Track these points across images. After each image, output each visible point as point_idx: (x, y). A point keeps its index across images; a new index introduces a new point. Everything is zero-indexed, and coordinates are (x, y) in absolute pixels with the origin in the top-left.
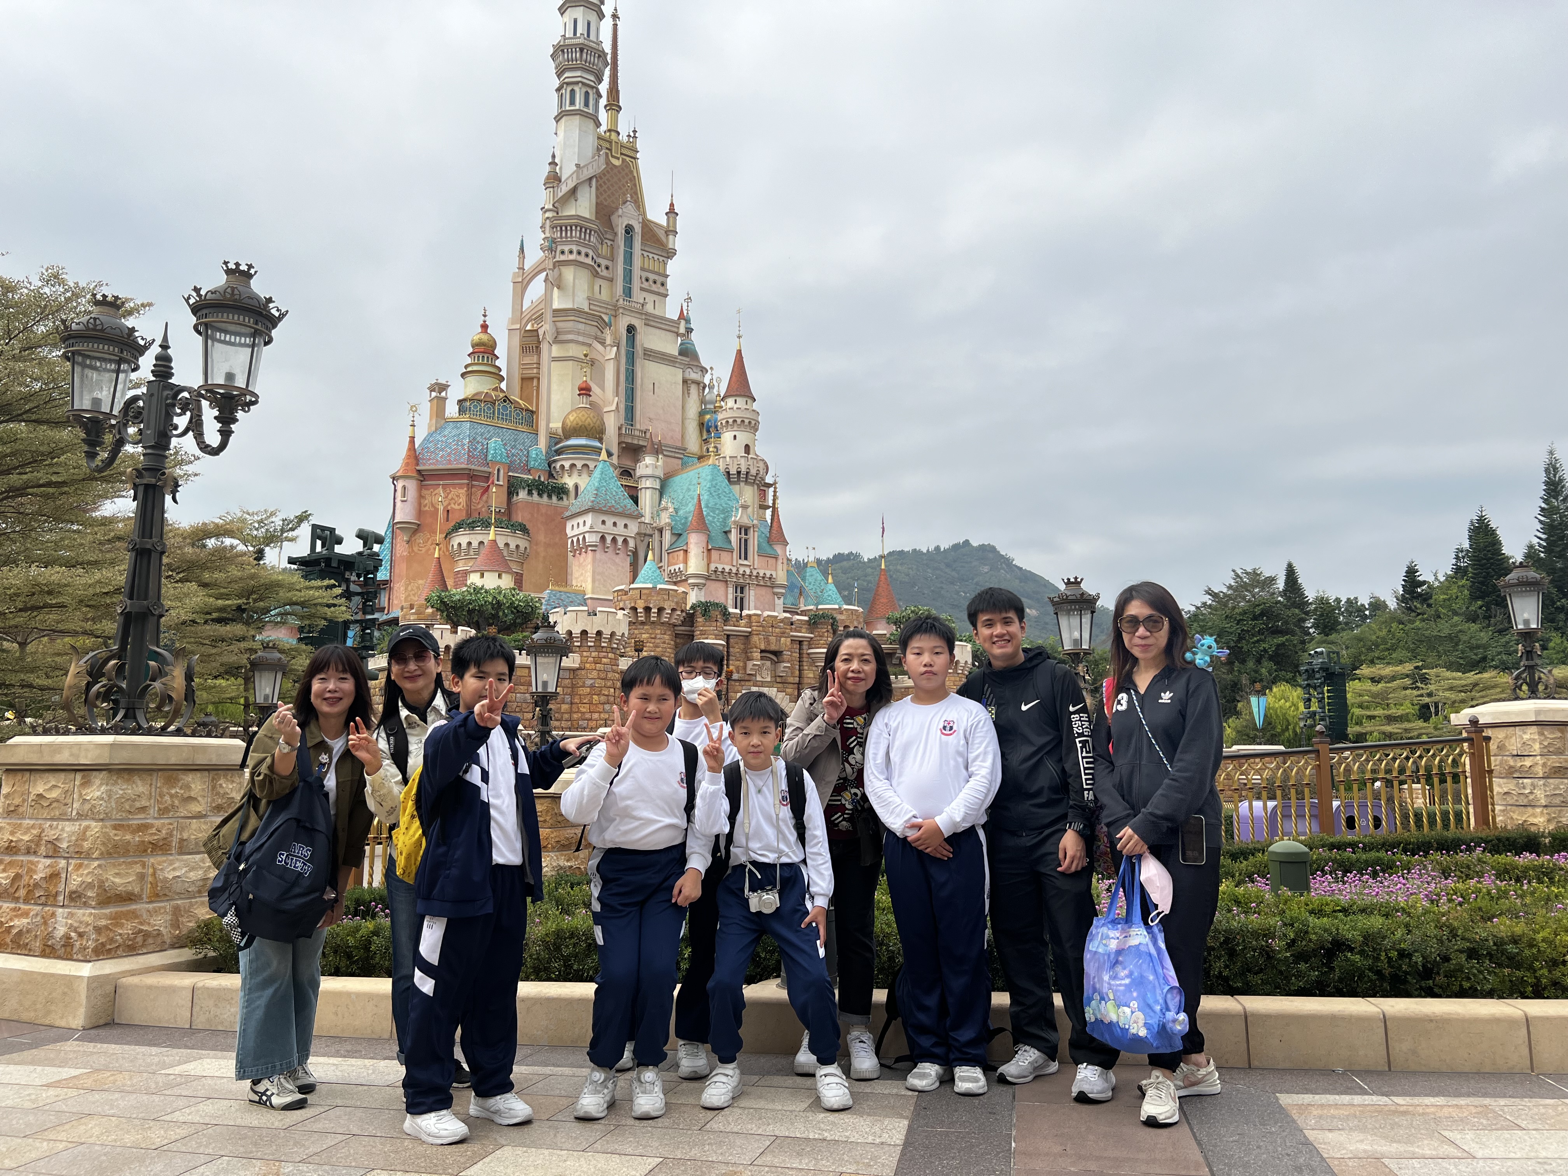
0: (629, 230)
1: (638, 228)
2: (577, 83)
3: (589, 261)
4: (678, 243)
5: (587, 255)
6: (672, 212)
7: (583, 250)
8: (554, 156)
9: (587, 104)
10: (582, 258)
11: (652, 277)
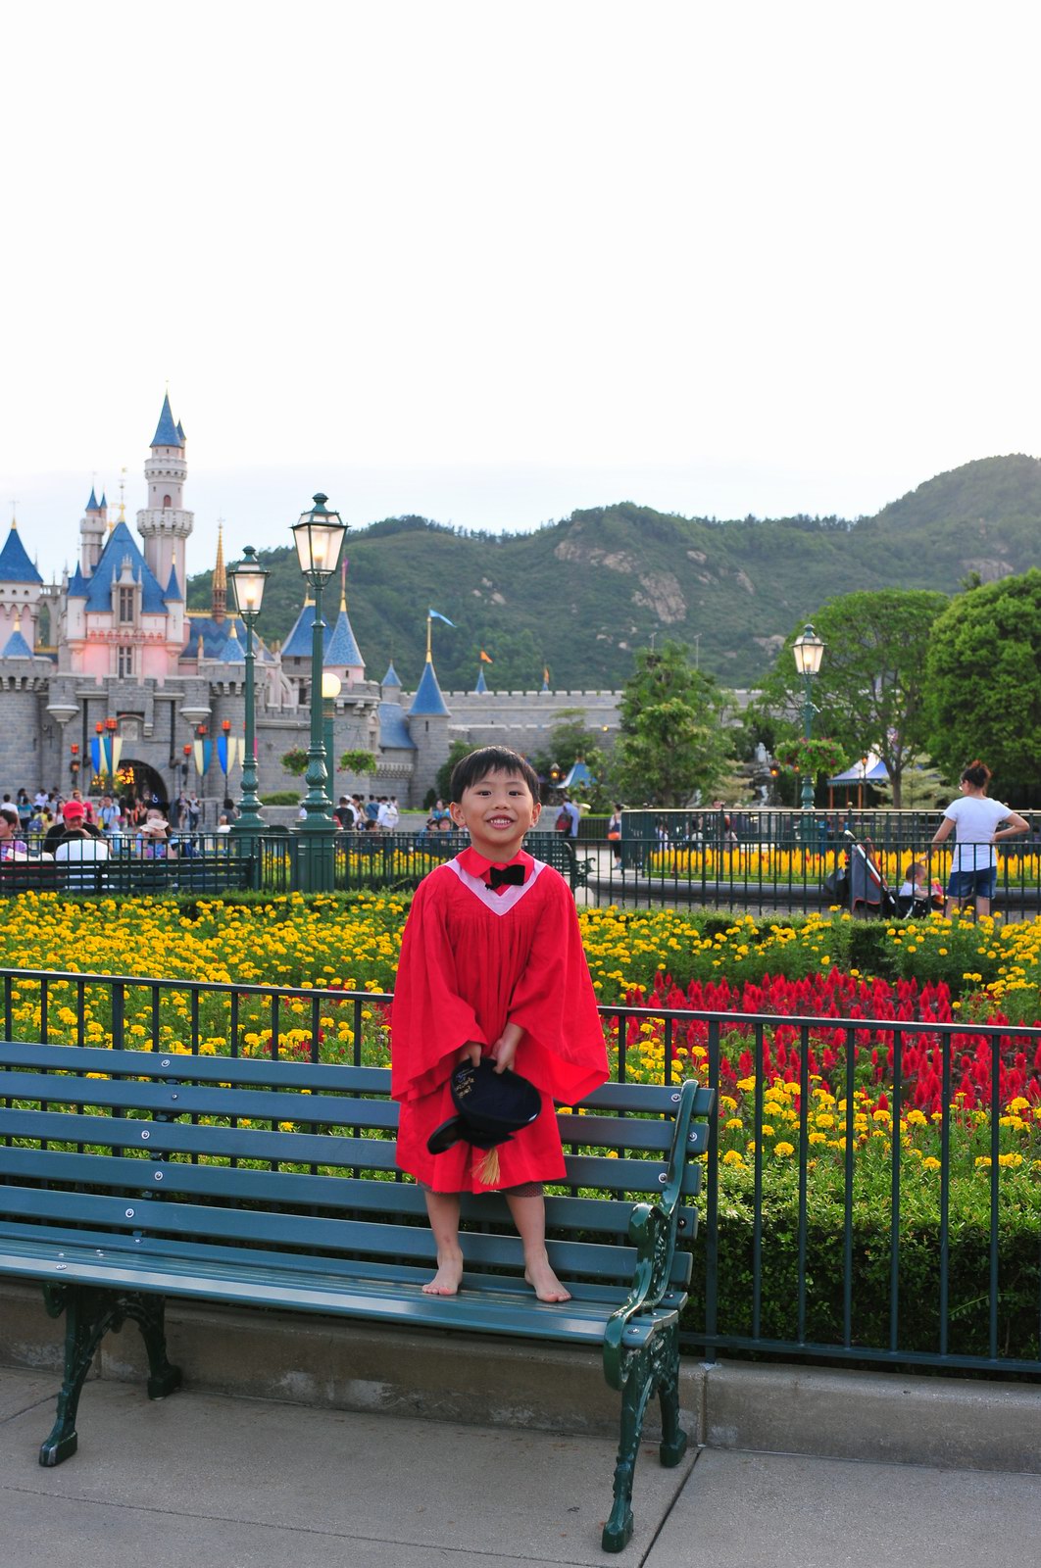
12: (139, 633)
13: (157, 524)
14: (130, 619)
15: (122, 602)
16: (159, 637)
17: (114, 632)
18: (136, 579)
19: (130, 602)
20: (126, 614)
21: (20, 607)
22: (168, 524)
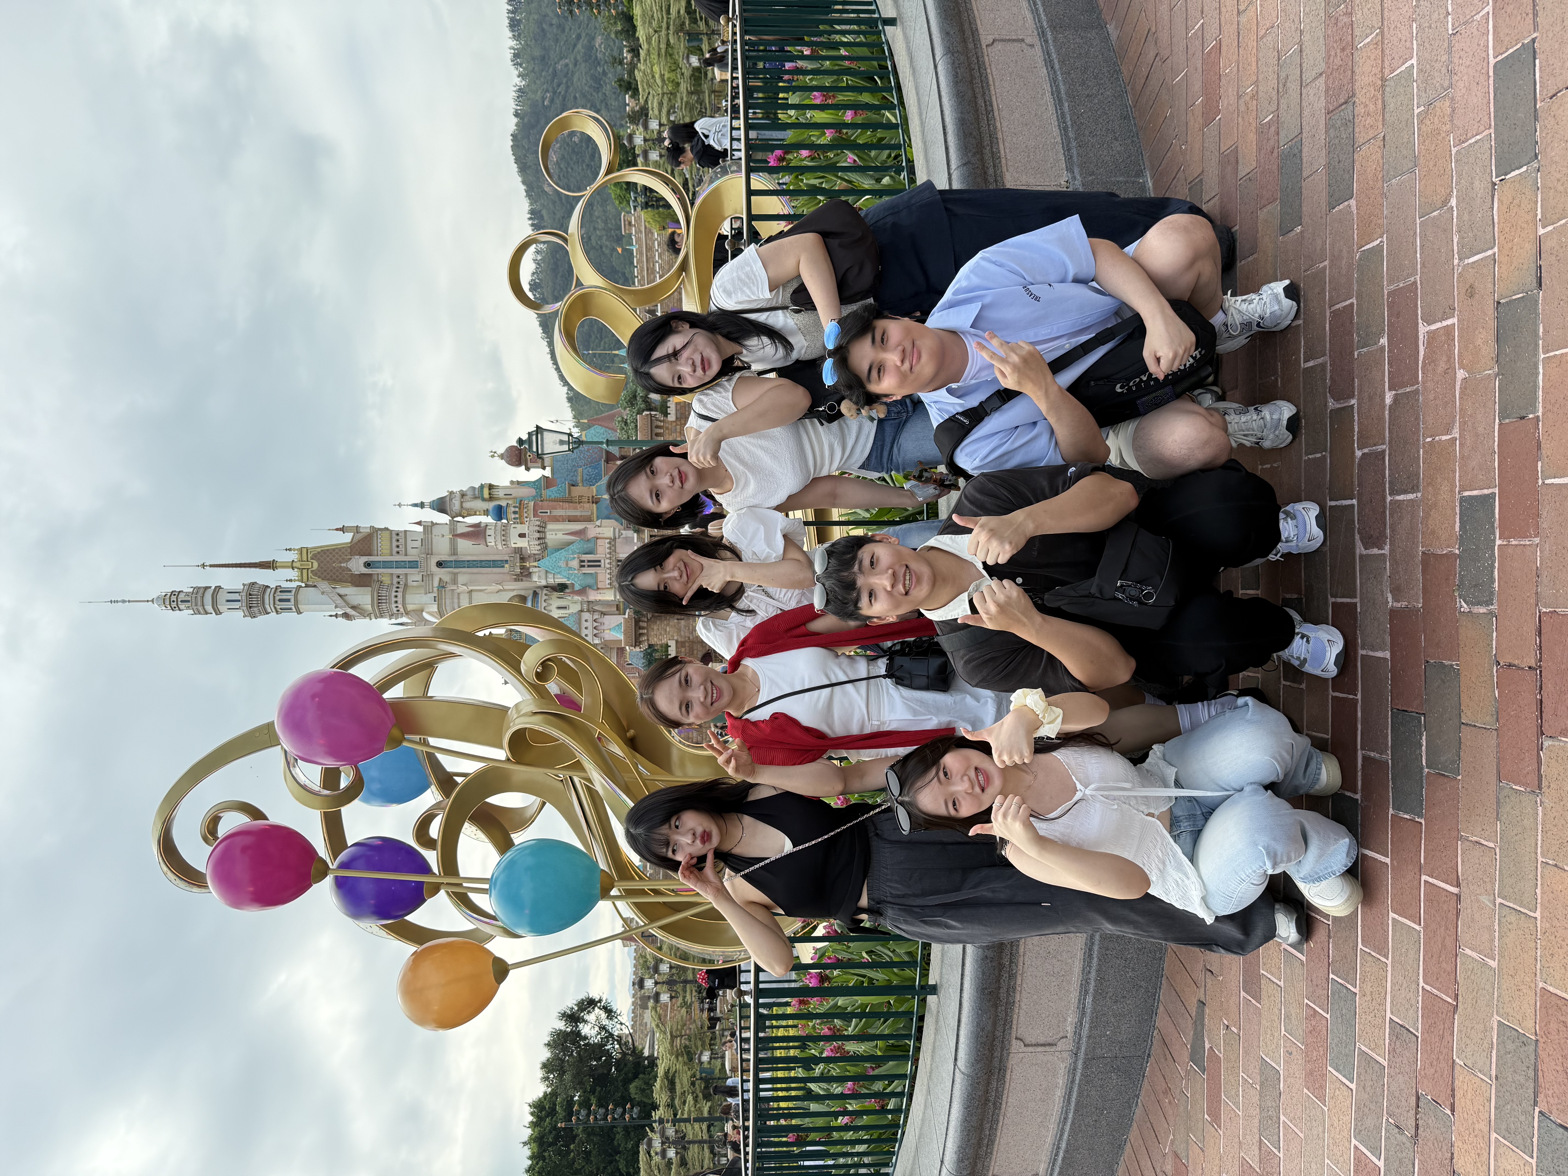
0: (368, 565)
1: (365, 559)
2: (275, 608)
3: (400, 595)
4: (365, 524)
5: (396, 596)
6: (343, 529)
7: (394, 599)
8: (331, 616)
9: (288, 600)
10: (400, 600)
11: (395, 544)
12: (608, 556)
13: (537, 543)
14: (599, 561)
15: (589, 566)
16: (610, 543)
17: (608, 571)
18: (574, 558)
19: (589, 561)
20: (596, 564)
21: (595, 624)
22: (537, 535)
